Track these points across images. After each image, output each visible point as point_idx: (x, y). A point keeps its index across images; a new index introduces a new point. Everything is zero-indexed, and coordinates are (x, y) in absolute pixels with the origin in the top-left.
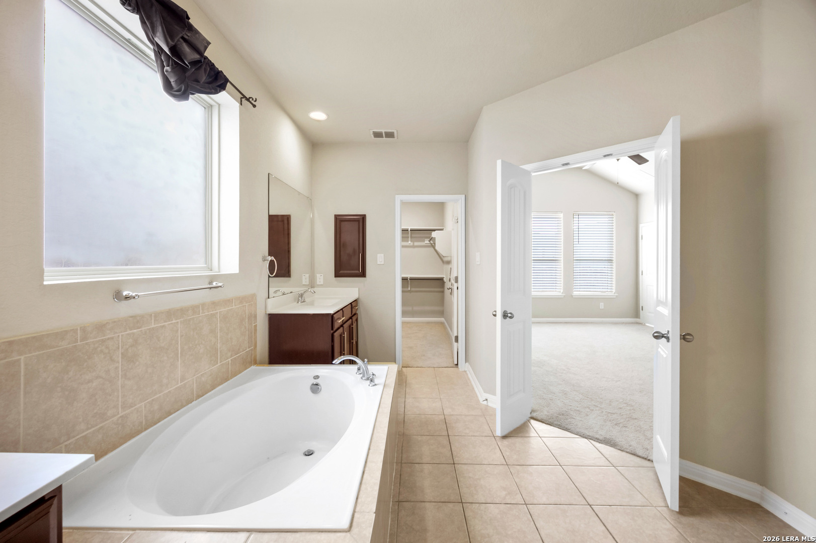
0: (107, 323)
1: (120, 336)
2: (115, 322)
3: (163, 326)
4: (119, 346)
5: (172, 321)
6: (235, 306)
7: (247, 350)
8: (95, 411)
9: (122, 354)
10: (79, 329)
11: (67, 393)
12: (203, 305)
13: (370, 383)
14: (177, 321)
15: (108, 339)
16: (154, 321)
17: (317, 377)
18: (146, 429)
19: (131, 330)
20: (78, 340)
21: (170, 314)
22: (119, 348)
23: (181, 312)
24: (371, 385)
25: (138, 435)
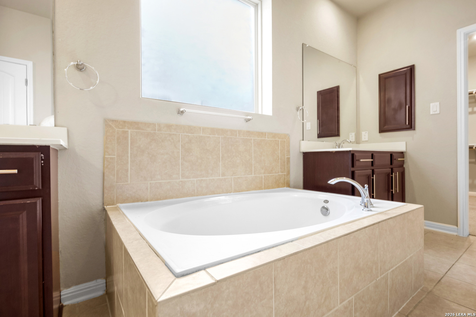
0: (172, 125)
1: (180, 135)
2: (177, 126)
3: (209, 137)
4: (180, 140)
5: (215, 135)
6: (268, 138)
7: (280, 174)
8: (166, 172)
9: (182, 145)
10: (157, 124)
11: (151, 156)
12: (240, 132)
13: (364, 209)
14: (219, 136)
15: (173, 134)
16: (202, 132)
17: (326, 202)
18: (197, 196)
19: (187, 133)
20: (156, 130)
21: (214, 131)
22: (179, 141)
23: (222, 131)
24: (364, 210)
25: (192, 196)
